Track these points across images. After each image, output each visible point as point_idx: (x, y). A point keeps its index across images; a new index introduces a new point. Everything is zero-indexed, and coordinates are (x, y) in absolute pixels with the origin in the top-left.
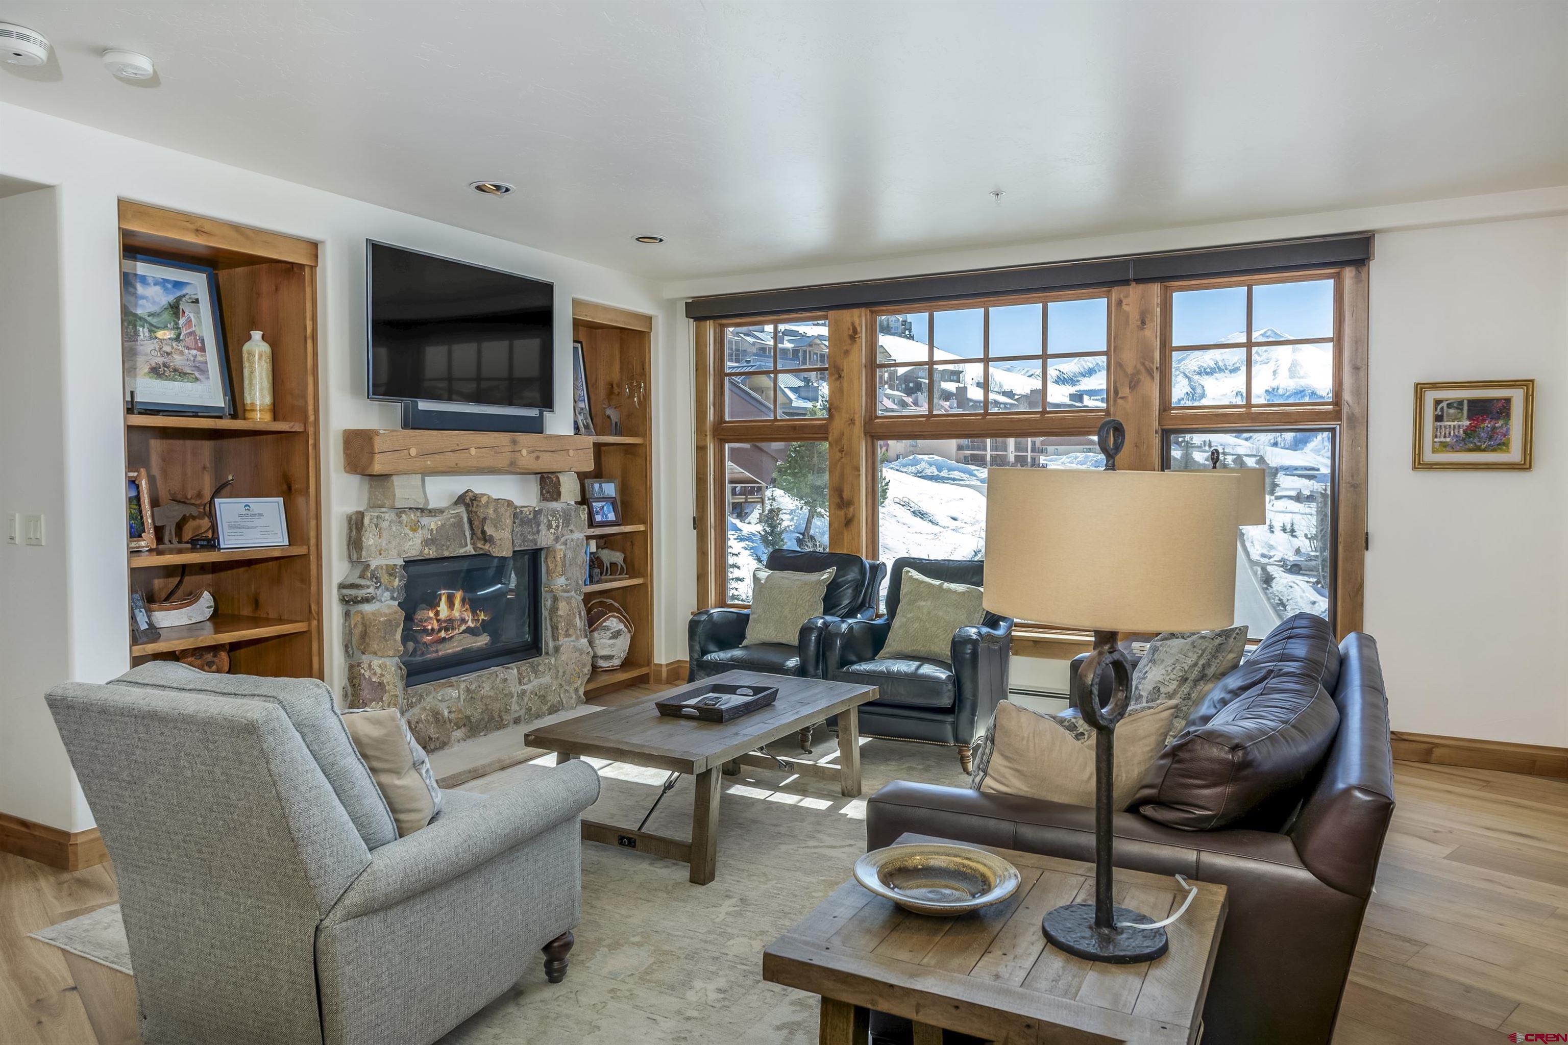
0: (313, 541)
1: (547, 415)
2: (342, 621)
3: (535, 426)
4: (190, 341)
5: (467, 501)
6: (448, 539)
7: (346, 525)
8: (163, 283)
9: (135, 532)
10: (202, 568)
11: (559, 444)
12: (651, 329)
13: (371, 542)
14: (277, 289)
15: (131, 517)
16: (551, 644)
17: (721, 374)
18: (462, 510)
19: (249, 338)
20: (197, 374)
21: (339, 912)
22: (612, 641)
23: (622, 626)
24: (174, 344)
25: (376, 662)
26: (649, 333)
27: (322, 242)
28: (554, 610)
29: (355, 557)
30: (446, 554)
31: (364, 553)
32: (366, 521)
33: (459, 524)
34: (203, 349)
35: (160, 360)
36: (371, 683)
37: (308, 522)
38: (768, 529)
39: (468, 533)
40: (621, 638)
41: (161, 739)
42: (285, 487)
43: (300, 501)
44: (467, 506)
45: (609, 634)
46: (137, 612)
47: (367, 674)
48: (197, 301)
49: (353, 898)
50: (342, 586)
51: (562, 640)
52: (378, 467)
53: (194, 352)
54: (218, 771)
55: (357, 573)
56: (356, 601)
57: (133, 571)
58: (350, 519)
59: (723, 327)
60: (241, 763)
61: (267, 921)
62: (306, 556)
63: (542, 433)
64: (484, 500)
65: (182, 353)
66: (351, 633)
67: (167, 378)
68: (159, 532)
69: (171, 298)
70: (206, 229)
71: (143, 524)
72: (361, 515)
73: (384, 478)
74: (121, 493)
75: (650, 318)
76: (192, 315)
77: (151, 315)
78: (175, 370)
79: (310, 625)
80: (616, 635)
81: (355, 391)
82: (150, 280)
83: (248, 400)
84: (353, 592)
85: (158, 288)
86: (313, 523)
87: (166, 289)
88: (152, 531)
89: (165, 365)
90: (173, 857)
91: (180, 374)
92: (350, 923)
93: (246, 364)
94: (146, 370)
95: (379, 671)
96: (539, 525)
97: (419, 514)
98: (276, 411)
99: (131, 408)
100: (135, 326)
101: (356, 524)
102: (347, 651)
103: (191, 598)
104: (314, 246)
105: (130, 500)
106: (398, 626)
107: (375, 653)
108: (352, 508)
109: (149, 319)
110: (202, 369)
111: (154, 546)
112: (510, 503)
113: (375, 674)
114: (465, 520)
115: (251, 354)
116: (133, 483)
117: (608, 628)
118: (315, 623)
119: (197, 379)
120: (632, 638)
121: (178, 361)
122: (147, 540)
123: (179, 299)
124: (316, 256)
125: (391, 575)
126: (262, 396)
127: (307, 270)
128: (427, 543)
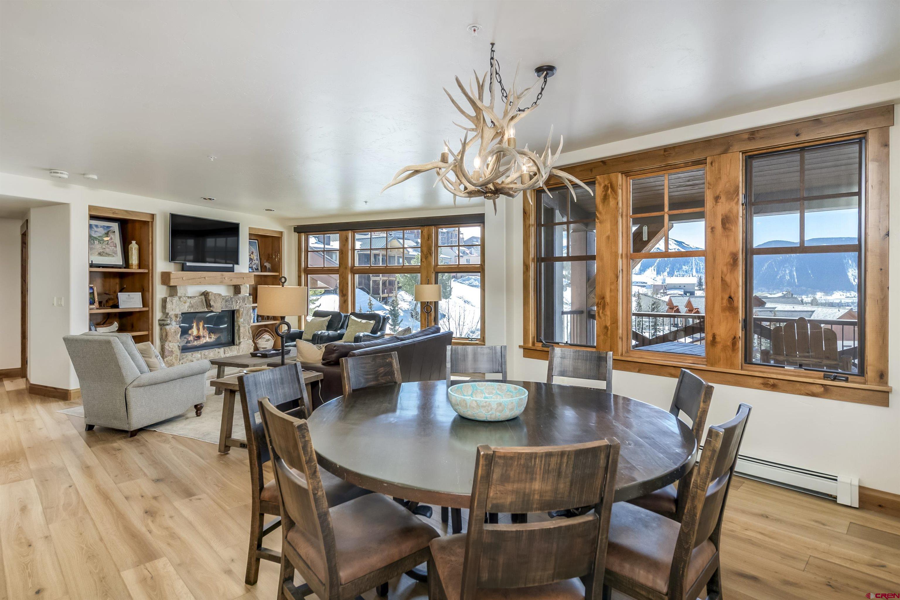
0: (150, 306)
1: (236, 266)
2: (159, 331)
3: (232, 270)
4: (112, 245)
5: (205, 294)
6: (198, 306)
7: (161, 301)
8: (103, 227)
9: (92, 303)
10: (115, 314)
11: (242, 276)
12: (282, 235)
13: (169, 306)
14: (141, 228)
15: (90, 298)
16: (238, 342)
17: (307, 251)
18: (203, 297)
19: (131, 243)
20: (114, 255)
21: (132, 385)
22: (266, 343)
23: (270, 337)
24: (106, 245)
25: (171, 344)
26: (282, 237)
27: (155, 214)
28: (239, 330)
29: (164, 311)
30: (197, 311)
31: (167, 310)
32: (168, 300)
33: (202, 300)
34: (116, 247)
35: (102, 251)
36: (169, 351)
37: (149, 300)
38: (392, 309)
39: (205, 304)
40: (270, 342)
41: (90, 346)
42: (142, 290)
43: (147, 294)
44: (205, 296)
45: (265, 340)
46: (91, 327)
47: (167, 348)
48: (114, 232)
49: (135, 383)
50: (159, 320)
51: (241, 340)
52: (172, 284)
53: (113, 248)
54: (103, 352)
55: (165, 316)
56: (164, 325)
57: (91, 315)
58: (162, 299)
59: (308, 235)
60: (108, 350)
61: (114, 388)
62: (148, 311)
63: (234, 272)
64: (210, 294)
65: (109, 248)
66: (162, 335)
67: (104, 256)
68: (100, 303)
69: (106, 231)
70: (116, 212)
71: (95, 301)
72: (166, 298)
73: (175, 287)
74: (87, 291)
75: (282, 232)
76: (112, 236)
77: (99, 237)
78: (106, 253)
79: (149, 332)
80: (268, 340)
81: (165, 259)
82: (99, 226)
83: (130, 262)
84: (163, 322)
85: (101, 228)
86: (150, 301)
87: (104, 229)
88: (98, 303)
89: (103, 252)
90: (93, 375)
91: (108, 255)
92: (134, 388)
93: (130, 251)
94: (97, 253)
95: (171, 347)
96: (232, 302)
97: (187, 298)
98: (140, 266)
99: (91, 265)
100: (94, 240)
101: (164, 301)
102: (161, 341)
103: (111, 324)
104: (153, 216)
105: (90, 293)
106: (178, 333)
107: (170, 341)
108: (163, 296)
109: (98, 238)
110: (115, 253)
111: (98, 307)
112: (220, 295)
113: (170, 348)
114: (204, 300)
115: (132, 248)
116: (91, 288)
117: (264, 338)
118: (150, 332)
119: (113, 256)
120: (275, 342)
121: (107, 251)
122: (97, 304)
123: (108, 232)
124: (153, 218)
125: (176, 317)
126: (135, 261)
127: (150, 223)
128: (189, 307)
